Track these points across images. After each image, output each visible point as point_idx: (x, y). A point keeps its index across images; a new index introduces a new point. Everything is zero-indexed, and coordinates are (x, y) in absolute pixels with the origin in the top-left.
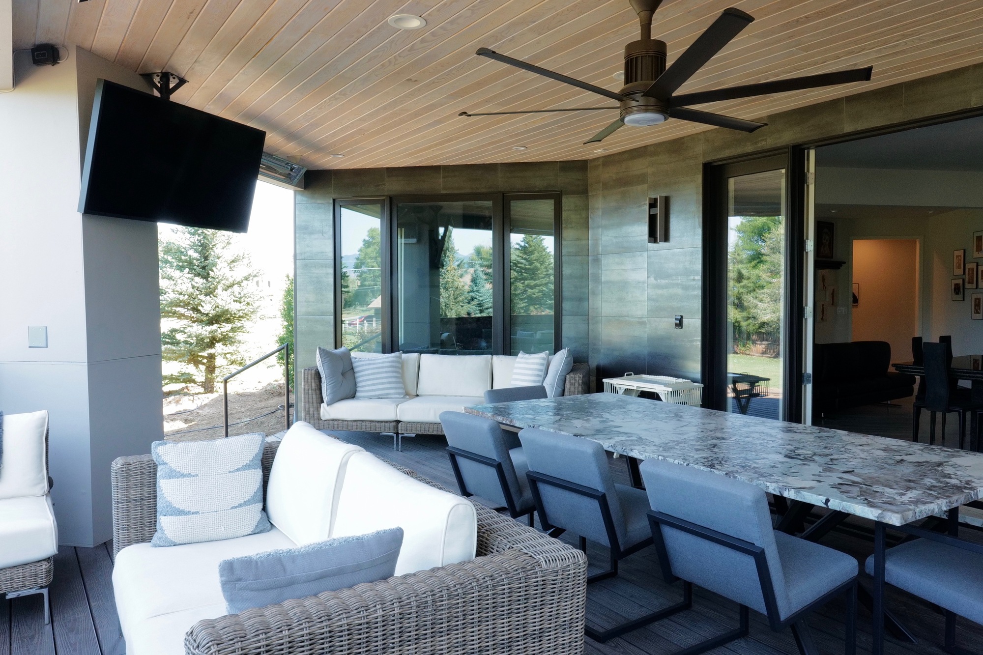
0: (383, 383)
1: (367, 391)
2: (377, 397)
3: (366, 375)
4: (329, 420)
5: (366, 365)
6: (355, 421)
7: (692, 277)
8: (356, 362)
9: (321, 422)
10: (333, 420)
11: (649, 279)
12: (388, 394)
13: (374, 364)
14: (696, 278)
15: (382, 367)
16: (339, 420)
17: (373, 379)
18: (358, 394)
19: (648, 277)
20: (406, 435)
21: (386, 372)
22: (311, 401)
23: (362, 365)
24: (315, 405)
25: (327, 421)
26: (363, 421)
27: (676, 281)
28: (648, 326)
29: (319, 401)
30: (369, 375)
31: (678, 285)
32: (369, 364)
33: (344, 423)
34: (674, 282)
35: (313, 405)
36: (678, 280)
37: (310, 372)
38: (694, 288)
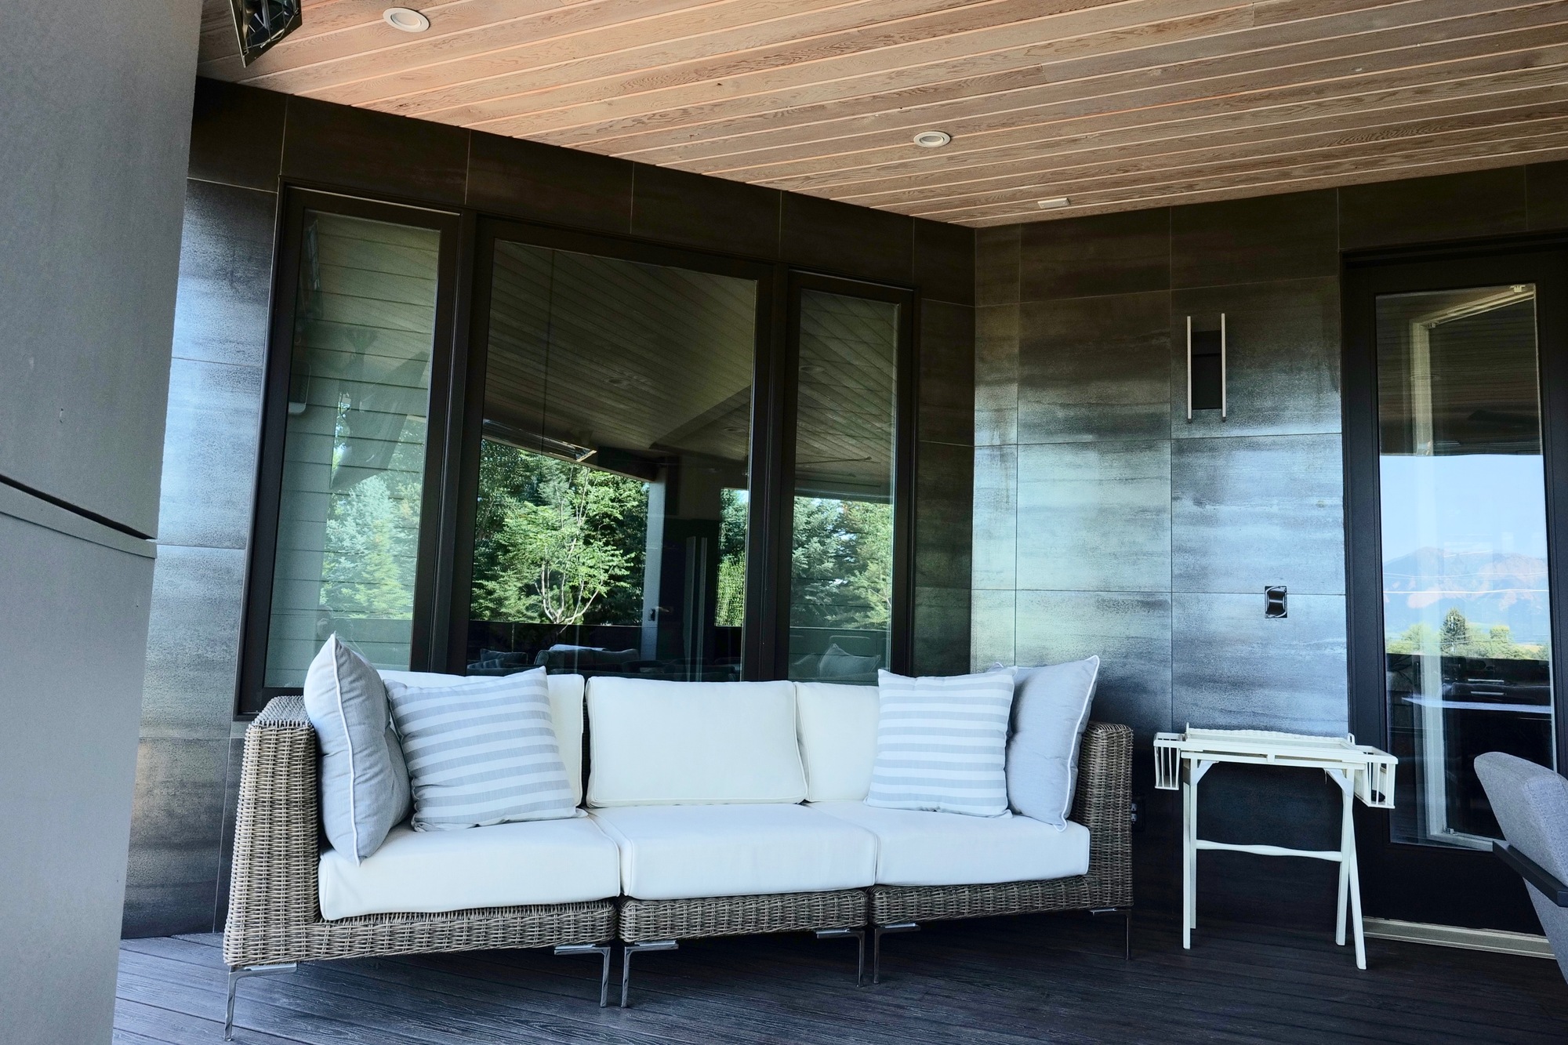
0: (519, 771)
1: (469, 799)
2: (498, 820)
3: (457, 744)
4: (349, 919)
5: (452, 708)
6: (460, 913)
7: (1315, 501)
8: (407, 700)
9: (316, 929)
10: (367, 917)
11: (1176, 504)
12: (535, 807)
13: (477, 705)
14: (1327, 501)
15: (508, 717)
16: (391, 915)
17: (488, 757)
18: (427, 813)
19: (1173, 499)
20: (644, 946)
21: (524, 733)
22: (280, 846)
23: (440, 710)
24: (298, 865)
25: (346, 925)
26: (491, 910)
27: (1268, 509)
28: (1176, 611)
29: (312, 847)
30: (468, 742)
31: (1270, 517)
32: (464, 707)
33: (418, 925)
34: (1258, 509)
35: (288, 866)
36: (1271, 505)
37: (287, 734)
38: (1321, 525)
